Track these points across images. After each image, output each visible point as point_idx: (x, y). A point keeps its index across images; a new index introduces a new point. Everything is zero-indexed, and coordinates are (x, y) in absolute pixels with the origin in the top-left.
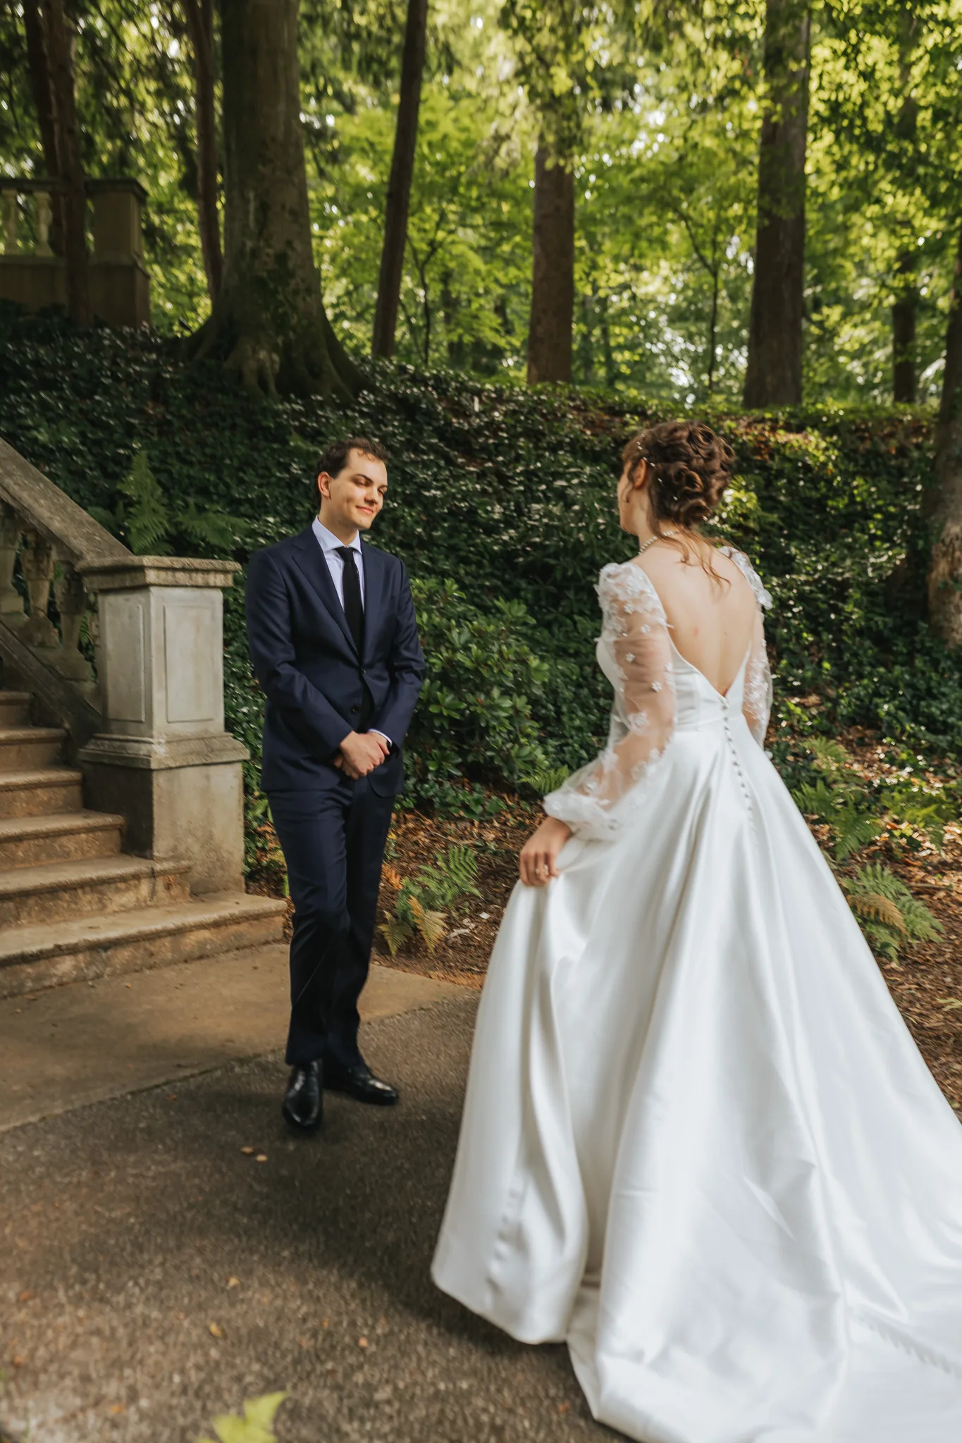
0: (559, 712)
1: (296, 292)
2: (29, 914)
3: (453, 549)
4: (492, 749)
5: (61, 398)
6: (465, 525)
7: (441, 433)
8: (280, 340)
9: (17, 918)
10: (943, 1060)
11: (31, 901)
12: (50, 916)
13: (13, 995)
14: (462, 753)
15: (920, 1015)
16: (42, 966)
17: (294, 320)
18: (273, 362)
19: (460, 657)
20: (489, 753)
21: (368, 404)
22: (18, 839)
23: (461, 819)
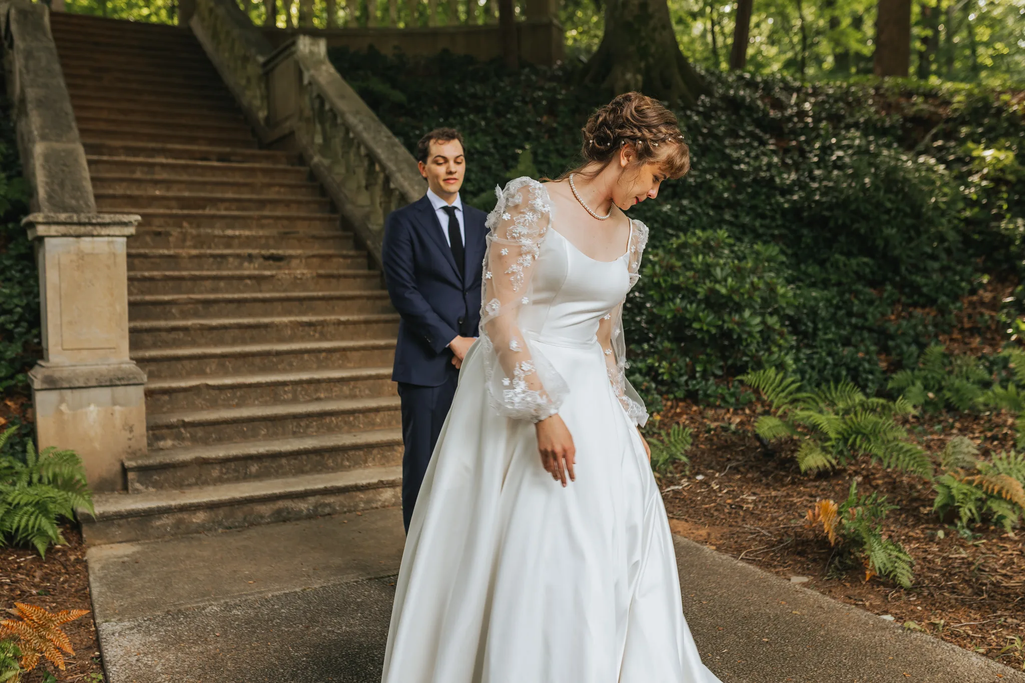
0: (816, 329)
1: (654, 29)
2: (374, 459)
3: (754, 207)
4: (747, 355)
5: (485, 119)
6: (765, 190)
7: (758, 123)
8: (642, 65)
9: (366, 462)
10: (999, 613)
11: (375, 451)
12: (388, 461)
13: (350, 511)
14: (724, 358)
15: (1005, 575)
16: (370, 494)
17: (653, 49)
18: (637, 80)
19: (717, 286)
20: (745, 359)
21: (704, 105)
22: (377, 410)
23: (719, 407)
